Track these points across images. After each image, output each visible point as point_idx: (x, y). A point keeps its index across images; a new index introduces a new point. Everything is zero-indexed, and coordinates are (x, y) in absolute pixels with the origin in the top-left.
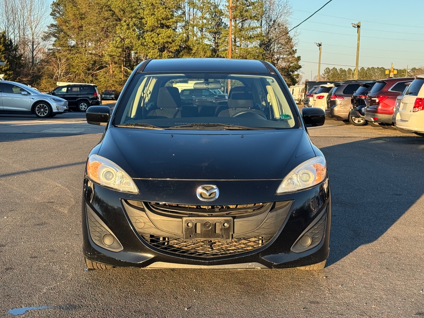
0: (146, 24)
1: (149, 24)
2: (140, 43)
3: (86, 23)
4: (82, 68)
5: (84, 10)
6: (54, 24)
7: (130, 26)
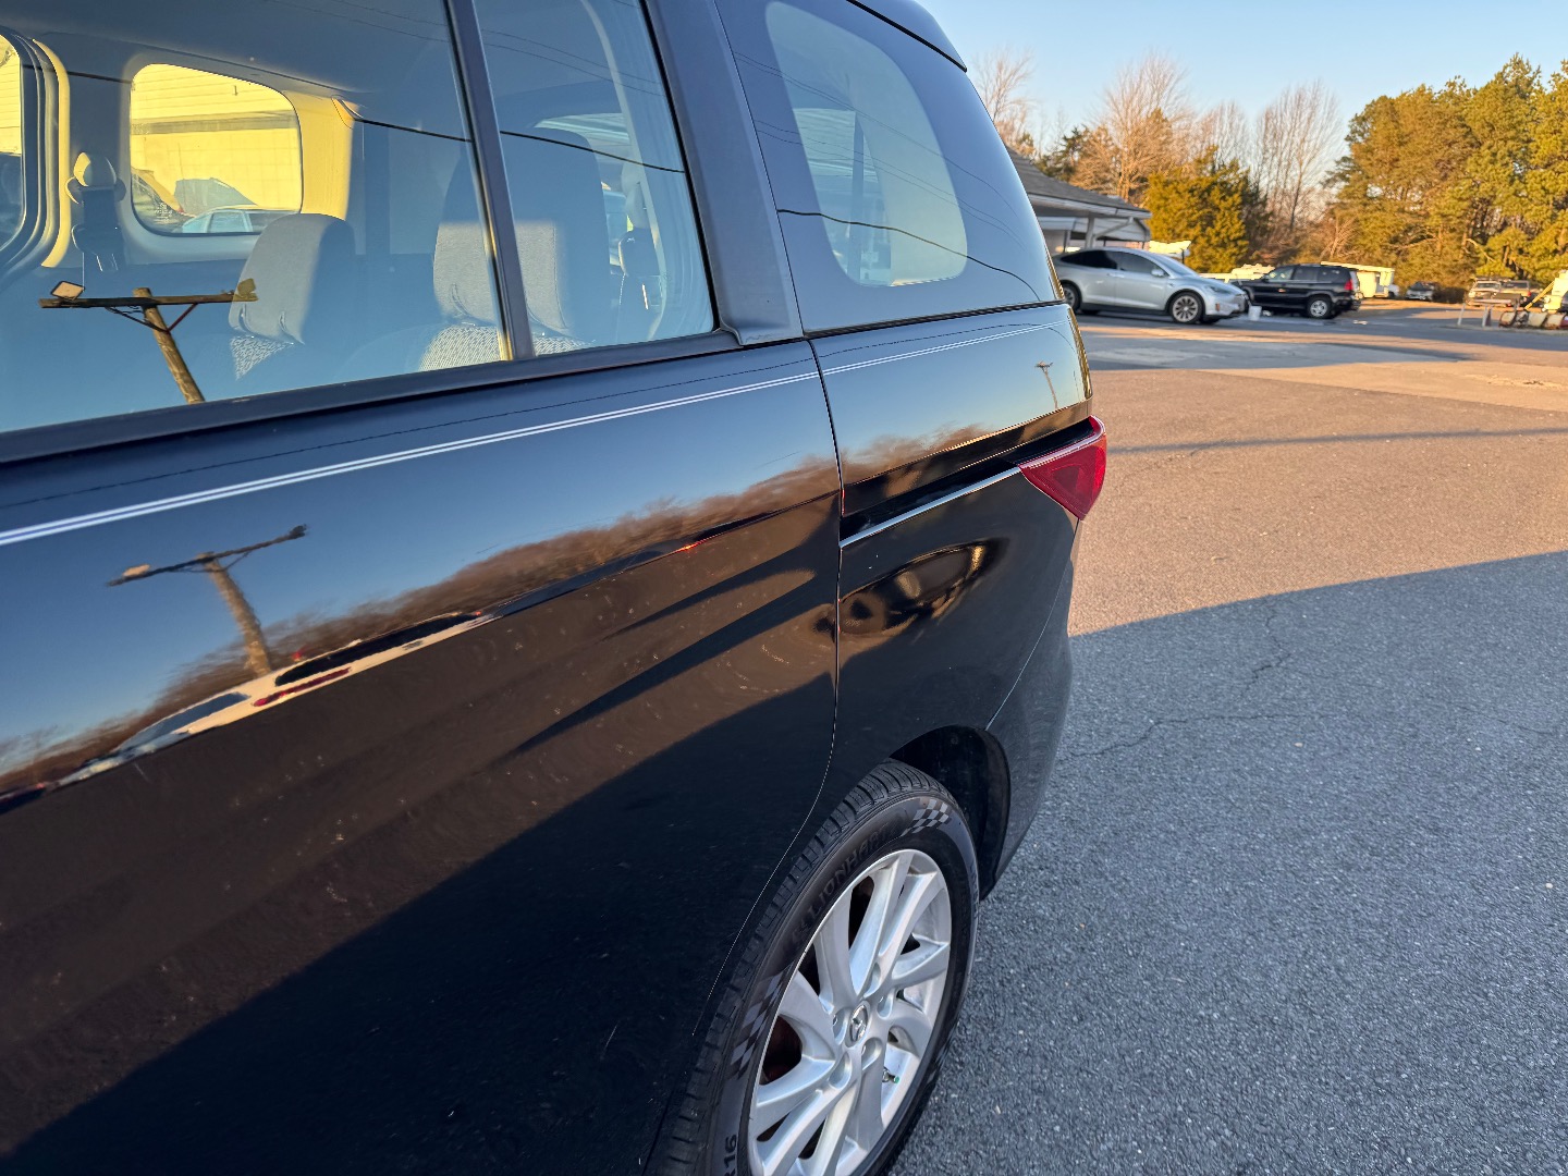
0: (1536, 152)
1: (1544, 151)
2: (1513, 192)
3: (1408, 151)
4: (1382, 237)
5: (1410, 127)
6: (1348, 156)
7: (1499, 156)
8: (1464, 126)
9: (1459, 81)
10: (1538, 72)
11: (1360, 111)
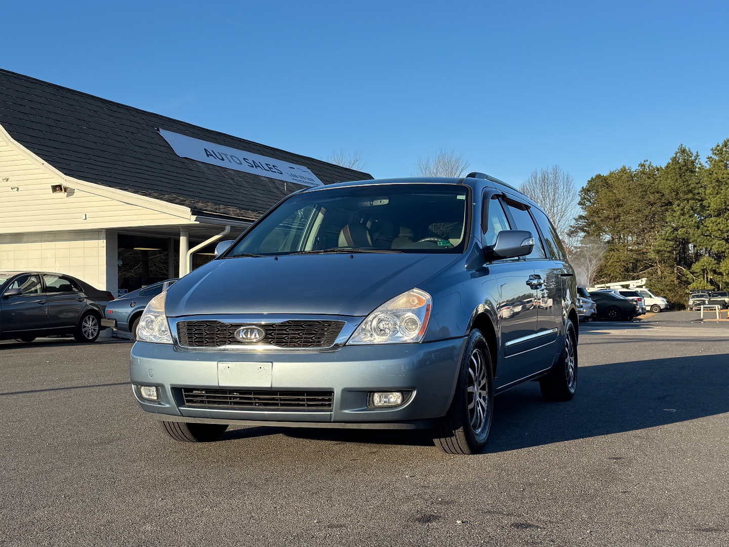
0: (709, 207)
1: (713, 206)
2: (701, 233)
3: (625, 210)
4: (620, 268)
5: (622, 195)
6: (584, 215)
7: (686, 210)
8: (658, 193)
9: (648, 163)
10: (698, 156)
11: (585, 185)
